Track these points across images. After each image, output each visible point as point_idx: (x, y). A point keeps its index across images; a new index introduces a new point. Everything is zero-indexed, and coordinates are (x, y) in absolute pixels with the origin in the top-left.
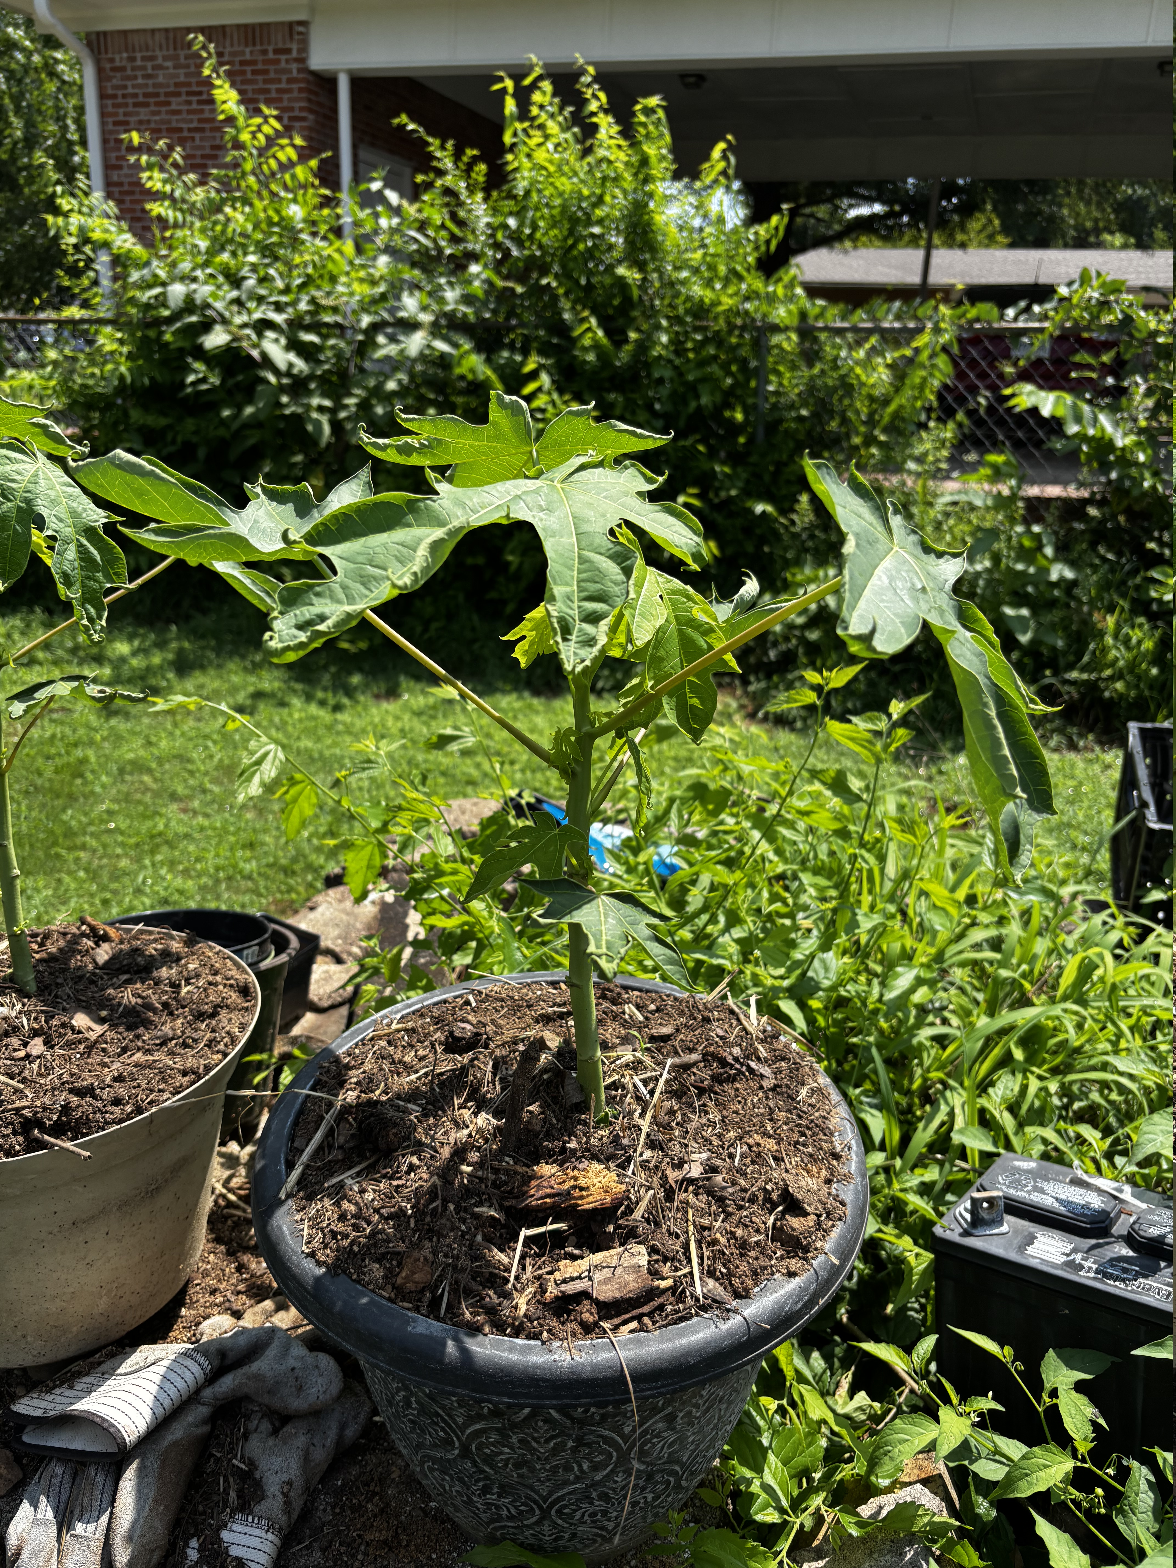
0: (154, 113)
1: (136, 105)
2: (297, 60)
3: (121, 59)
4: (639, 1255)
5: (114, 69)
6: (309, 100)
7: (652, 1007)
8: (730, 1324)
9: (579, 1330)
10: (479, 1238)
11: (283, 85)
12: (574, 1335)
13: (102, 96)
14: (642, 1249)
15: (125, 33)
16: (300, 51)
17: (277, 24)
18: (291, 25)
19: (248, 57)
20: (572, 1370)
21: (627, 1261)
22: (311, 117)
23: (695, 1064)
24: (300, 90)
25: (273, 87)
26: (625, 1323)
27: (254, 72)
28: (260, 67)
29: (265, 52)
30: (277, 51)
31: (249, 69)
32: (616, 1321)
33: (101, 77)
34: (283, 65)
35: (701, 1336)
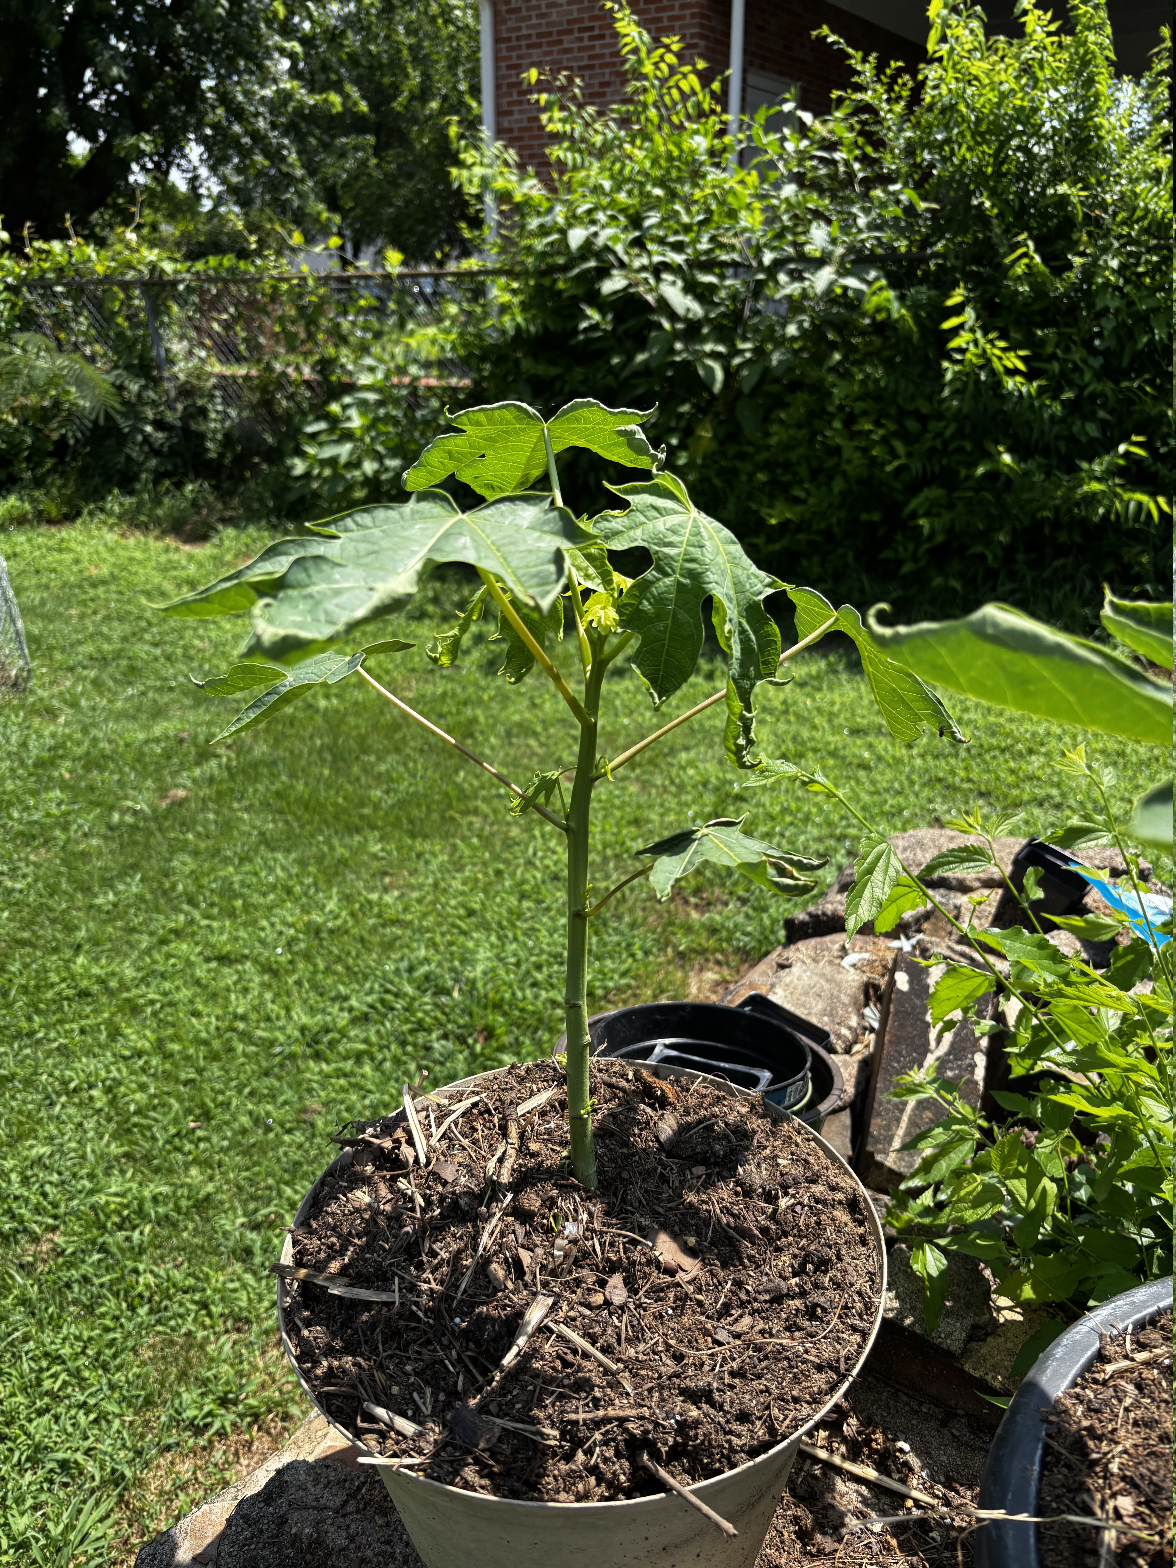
0: (546, 54)
1: (529, 46)
5: (510, 11)
6: (702, 26)
11: (676, 13)
13: (498, 40)
22: (702, 43)
24: (693, 15)
25: (665, 15)
33: (498, 20)
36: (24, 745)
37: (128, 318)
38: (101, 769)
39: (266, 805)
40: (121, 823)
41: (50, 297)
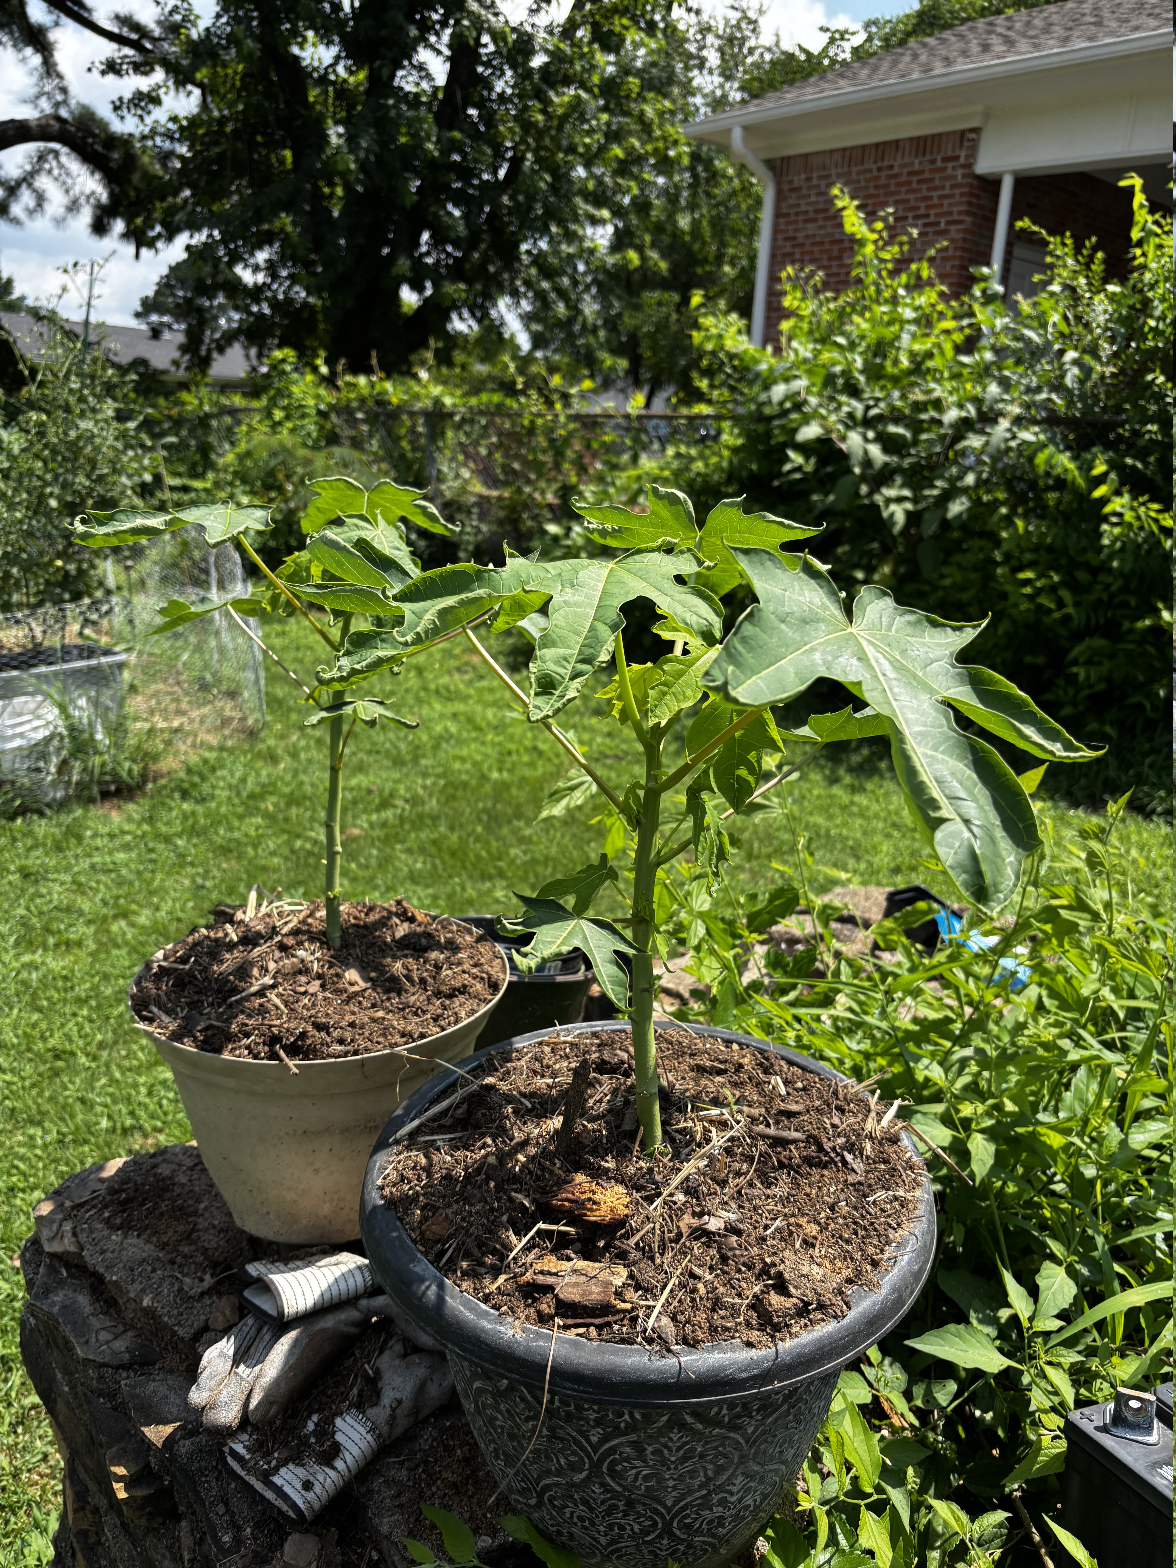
0: (821, 227)
1: (806, 221)
2: (963, 166)
3: (798, 180)
4: (619, 1276)
5: (792, 190)
6: (970, 204)
7: (799, 1085)
8: (664, 1361)
9: (534, 1316)
10: (505, 1218)
11: (947, 191)
12: (528, 1318)
13: (778, 214)
14: (624, 1272)
15: (806, 155)
16: (967, 157)
17: (948, 134)
18: (962, 133)
19: (917, 167)
20: (509, 1344)
21: (604, 1276)
22: (969, 219)
23: (795, 1141)
24: (962, 194)
25: (935, 194)
26: (577, 1326)
27: (920, 182)
28: (927, 175)
29: (933, 161)
30: (944, 160)
31: (914, 179)
32: (570, 1322)
33: (780, 197)
34: (949, 171)
35: (630, 1361)
36: (243, 780)
37: (411, 442)
38: (298, 804)
39: (422, 850)
40: (302, 848)
41: (353, 422)
